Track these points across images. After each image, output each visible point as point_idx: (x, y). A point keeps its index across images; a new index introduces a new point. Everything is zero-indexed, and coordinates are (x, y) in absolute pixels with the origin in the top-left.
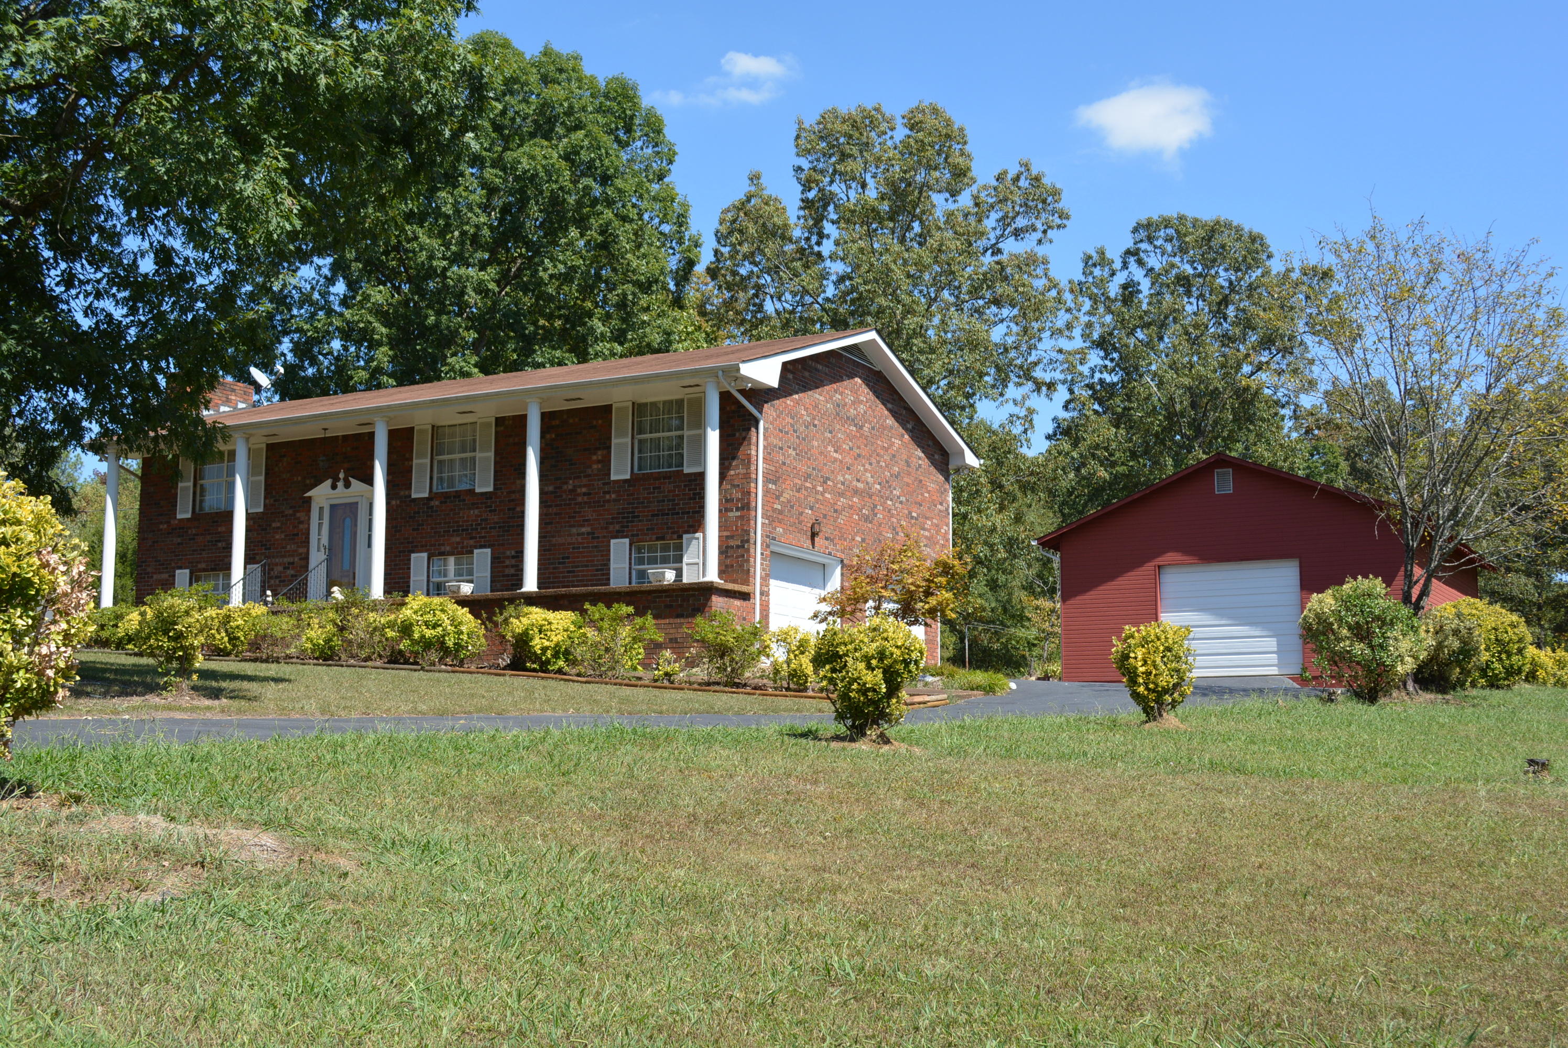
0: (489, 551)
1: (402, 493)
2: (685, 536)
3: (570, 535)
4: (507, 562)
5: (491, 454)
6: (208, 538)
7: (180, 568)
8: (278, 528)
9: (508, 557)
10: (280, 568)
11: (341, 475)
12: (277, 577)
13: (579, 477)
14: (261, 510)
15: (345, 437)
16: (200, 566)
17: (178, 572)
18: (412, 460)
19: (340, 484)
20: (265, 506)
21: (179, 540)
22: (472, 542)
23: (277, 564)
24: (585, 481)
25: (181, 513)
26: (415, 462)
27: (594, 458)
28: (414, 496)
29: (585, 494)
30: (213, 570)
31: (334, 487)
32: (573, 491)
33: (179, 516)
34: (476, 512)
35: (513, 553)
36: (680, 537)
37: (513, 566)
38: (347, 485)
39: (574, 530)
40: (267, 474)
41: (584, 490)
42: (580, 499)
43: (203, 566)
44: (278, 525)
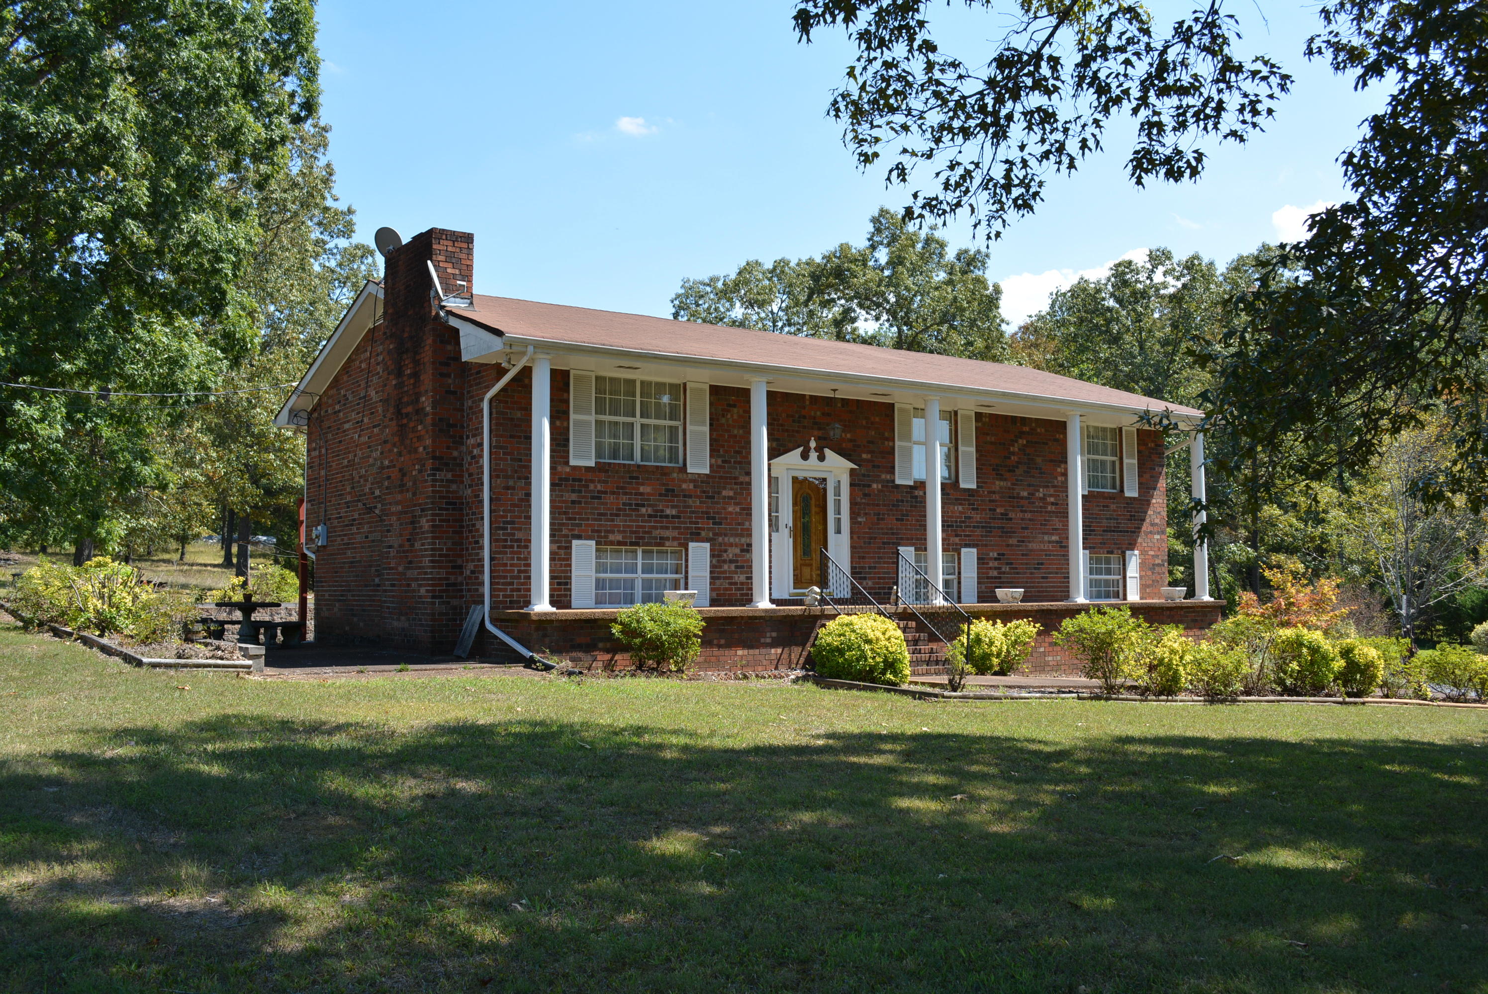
0: (974, 550)
1: (883, 476)
2: (1128, 553)
3: (1042, 542)
4: (991, 565)
5: (973, 449)
6: (624, 499)
7: (579, 537)
8: (730, 498)
9: (991, 559)
10: (737, 551)
11: (813, 444)
12: (731, 561)
13: (1047, 487)
14: (707, 471)
15: (814, 399)
16: (611, 537)
17: (575, 543)
18: (893, 441)
19: (813, 455)
20: (711, 466)
21: (574, 497)
22: (957, 540)
23: (731, 545)
24: (1052, 491)
25: (575, 456)
26: (897, 443)
27: (1059, 470)
28: (898, 481)
29: (1052, 504)
30: (632, 544)
31: (805, 456)
32: (1043, 499)
33: (573, 462)
34: (960, 508)
35: (996, 555)
36: (1123, 554)
37: (996, 568)
38: (822, 458)
39: (1046, 538)
40: (711, 425)
41: (1052, 500)
42: (1049, 508)
43: (619, 537)
44: (731, 493)
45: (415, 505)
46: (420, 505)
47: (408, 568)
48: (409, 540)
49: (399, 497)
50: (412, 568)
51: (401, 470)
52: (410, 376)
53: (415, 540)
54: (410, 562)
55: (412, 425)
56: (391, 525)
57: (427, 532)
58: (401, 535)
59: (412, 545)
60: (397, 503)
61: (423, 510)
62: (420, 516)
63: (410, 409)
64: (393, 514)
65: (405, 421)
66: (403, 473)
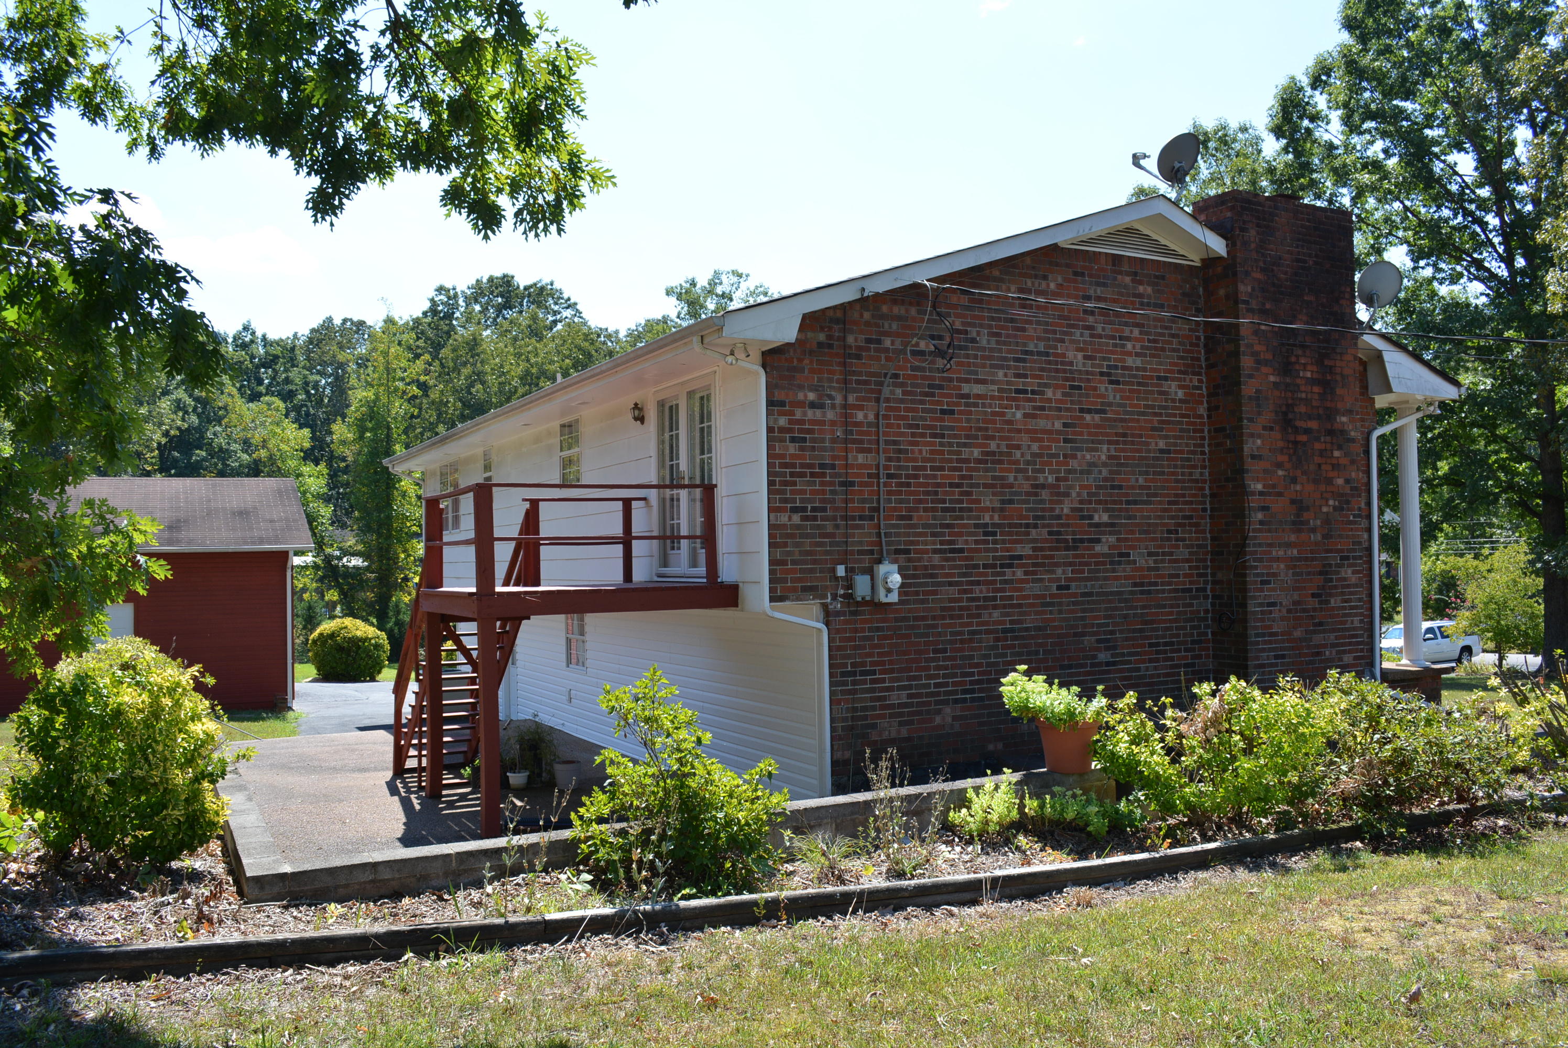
45: (1327, 551)
46: (1338, 551)
47: (1314, 632)
48: (1313, 595)
49: (1293, 538)
50: (1325, 631)
51: (1293, 502)
52: (1313, 382)
53: (1331, 595)
54: (1321, 624)
55: (1317, 446)
56: (1275, 575)
57: (1356, 586)
58: (1295, 589)
59: (1328, 602)
60: (1289, 545)
61: (1342, 558)
62: (1340, 566)
63: (1313, 425)
64: (1278, 559)
65: (1303, 438)
66: (1299, 505)
